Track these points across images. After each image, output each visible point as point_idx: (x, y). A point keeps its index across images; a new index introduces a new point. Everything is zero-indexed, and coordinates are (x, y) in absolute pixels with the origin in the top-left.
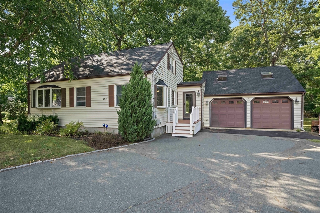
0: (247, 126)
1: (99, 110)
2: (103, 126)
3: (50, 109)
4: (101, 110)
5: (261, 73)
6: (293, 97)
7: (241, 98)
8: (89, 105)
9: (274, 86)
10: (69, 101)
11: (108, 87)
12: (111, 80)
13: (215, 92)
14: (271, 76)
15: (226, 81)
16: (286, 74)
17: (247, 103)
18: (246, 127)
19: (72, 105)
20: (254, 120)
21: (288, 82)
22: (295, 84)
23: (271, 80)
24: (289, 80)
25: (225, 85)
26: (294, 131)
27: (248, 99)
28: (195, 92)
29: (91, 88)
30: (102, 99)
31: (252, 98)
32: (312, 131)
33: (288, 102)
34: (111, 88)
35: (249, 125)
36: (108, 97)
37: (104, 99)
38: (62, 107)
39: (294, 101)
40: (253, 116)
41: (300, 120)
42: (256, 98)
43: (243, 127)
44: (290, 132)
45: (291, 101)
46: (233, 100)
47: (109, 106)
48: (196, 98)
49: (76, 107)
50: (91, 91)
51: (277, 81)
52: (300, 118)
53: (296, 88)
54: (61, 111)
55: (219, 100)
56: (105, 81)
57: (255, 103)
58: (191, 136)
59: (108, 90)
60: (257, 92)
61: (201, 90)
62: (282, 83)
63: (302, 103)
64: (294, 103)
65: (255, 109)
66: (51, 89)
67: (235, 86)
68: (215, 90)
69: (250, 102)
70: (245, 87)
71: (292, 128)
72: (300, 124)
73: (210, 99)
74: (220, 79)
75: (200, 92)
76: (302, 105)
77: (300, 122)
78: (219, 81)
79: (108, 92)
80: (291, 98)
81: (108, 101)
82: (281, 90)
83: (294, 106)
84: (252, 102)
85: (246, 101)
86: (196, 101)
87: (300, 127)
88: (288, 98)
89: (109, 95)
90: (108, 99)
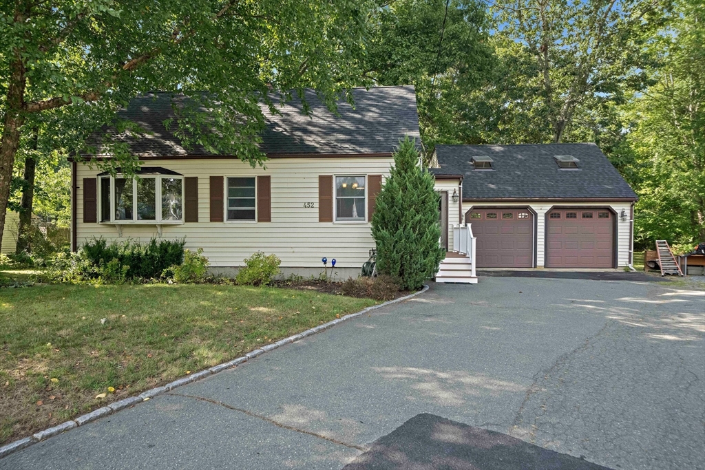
0: (538, 263)
1: (292, 230)
2: (322, 265)
3: (154, 226)
4: (299, 230)
5: (556, 156)
6: (617, 208)
7: (526, 208)
8: (265, 216)
9: (583, 184)
10: (209, 206)
11: (317, 180)
12: (324, 165)
13: (475, 192)
14: (574, 165)
15: (492, 170)
16: (598, 161)
17: (538, 218)
18: (535, 266)
19: (216, 216)
20: (549, 250)
21: (605, 178)
22: (618, 184)
23: (575, 171)
24: (606, 173)
25: (491, 178)
26: (618, 270)
27: (541, 209)
28: (446, 192)
29: (272, 181)
30: (302, 205)
31: (547, 207)
32: (647, 270)
33: (607, 217)
34: (325, 181)
35: (541, 261)
36: (317, 200)
37: (308, 205)
38: (186, 221)
39: (619, 215)
40: (548, 243)
41: (628, 250)
42: (555, 208)
43: (528, 265)
44: (614, 272)
45: (614, 214)
46: (510, 210)
47: (320, 221)
48: (449, 206)
49: (227, 223)
50: (272, 186)
51: (586, 175)
52: (628, 247)
53: (621, 191)
54: (184, 230)
55: (483, 210)
56: (309, 166)
57: (552, 217)
58: (475, 281)
59: (317, 185)
60: (556, 195)
61: (460, 188)
62: (595, 179)
63: (631, 219)
64: (619, 218)
65: (552, 229)
66: (158, 178)
67: (512, 181)
68: (475, 188)
69: (544, 215)
70: (532, 184)
71: (615, 265)
72: (628, 257)
73: (467, 207)
74: (478, 165)
75: (457, 192)
76: (631, 223)
77: (628, 254)
78: (476, 170)
79: (317, 190)
80: (614, 208)
81: (317, 210)
82: (597, 194)
83: (619, 224)
84: (546, 214)
85: (536, 214)
86: (449, 213)
87: (627, 263)
88: (609, 209)
89: (319, 198)
90: (317, 205)
